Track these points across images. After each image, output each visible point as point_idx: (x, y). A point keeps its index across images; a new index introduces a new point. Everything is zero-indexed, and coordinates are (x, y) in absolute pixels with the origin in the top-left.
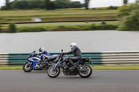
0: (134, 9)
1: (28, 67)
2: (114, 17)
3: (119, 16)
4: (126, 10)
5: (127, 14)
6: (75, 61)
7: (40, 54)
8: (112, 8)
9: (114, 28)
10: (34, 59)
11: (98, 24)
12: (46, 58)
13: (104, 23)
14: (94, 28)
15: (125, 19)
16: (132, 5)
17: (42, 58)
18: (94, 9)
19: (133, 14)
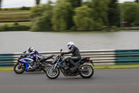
0: (46, 9)
1: (19, 68)
2: (26, 18)
3: (32, 17)
4: (39, 10)
5: (40, 15)
6: (75, 61)
7: (31, 55)
8: (24, 9)
9: (27, 29)
10: (26, 60)
11: (10, 25)
12: (39, 58)
13: (17, 24)
14: (7, 29)
15: (37, 19)
16: (44, 6)
17: (34, 59)
18: (6, 9)
19: (45, 14)
